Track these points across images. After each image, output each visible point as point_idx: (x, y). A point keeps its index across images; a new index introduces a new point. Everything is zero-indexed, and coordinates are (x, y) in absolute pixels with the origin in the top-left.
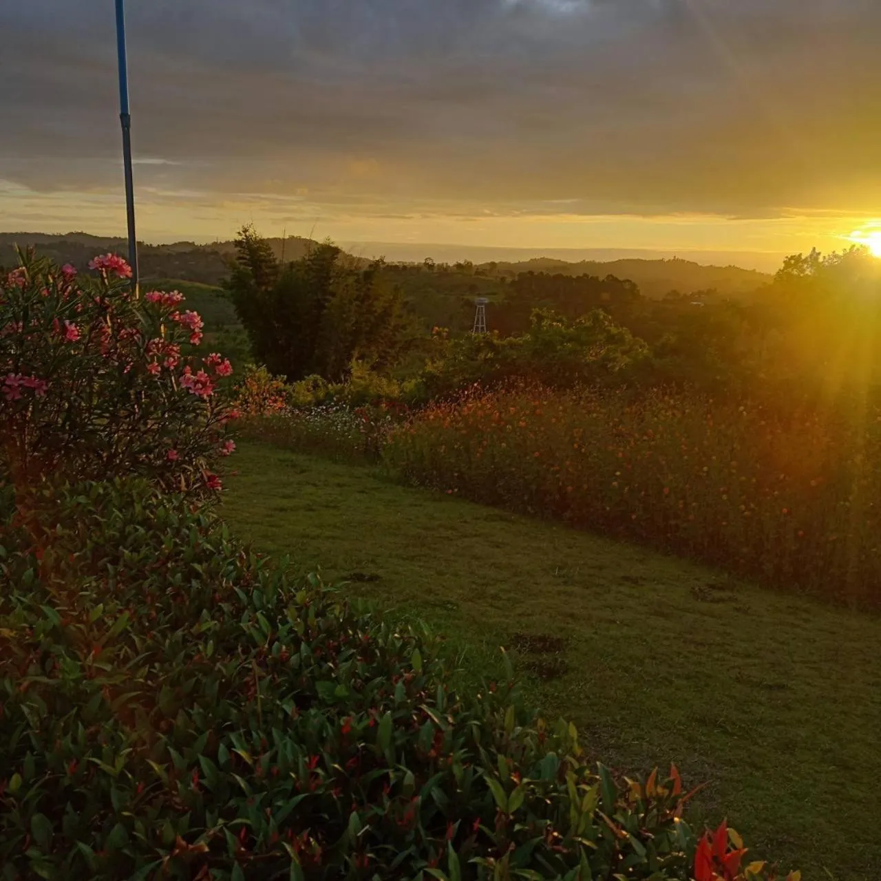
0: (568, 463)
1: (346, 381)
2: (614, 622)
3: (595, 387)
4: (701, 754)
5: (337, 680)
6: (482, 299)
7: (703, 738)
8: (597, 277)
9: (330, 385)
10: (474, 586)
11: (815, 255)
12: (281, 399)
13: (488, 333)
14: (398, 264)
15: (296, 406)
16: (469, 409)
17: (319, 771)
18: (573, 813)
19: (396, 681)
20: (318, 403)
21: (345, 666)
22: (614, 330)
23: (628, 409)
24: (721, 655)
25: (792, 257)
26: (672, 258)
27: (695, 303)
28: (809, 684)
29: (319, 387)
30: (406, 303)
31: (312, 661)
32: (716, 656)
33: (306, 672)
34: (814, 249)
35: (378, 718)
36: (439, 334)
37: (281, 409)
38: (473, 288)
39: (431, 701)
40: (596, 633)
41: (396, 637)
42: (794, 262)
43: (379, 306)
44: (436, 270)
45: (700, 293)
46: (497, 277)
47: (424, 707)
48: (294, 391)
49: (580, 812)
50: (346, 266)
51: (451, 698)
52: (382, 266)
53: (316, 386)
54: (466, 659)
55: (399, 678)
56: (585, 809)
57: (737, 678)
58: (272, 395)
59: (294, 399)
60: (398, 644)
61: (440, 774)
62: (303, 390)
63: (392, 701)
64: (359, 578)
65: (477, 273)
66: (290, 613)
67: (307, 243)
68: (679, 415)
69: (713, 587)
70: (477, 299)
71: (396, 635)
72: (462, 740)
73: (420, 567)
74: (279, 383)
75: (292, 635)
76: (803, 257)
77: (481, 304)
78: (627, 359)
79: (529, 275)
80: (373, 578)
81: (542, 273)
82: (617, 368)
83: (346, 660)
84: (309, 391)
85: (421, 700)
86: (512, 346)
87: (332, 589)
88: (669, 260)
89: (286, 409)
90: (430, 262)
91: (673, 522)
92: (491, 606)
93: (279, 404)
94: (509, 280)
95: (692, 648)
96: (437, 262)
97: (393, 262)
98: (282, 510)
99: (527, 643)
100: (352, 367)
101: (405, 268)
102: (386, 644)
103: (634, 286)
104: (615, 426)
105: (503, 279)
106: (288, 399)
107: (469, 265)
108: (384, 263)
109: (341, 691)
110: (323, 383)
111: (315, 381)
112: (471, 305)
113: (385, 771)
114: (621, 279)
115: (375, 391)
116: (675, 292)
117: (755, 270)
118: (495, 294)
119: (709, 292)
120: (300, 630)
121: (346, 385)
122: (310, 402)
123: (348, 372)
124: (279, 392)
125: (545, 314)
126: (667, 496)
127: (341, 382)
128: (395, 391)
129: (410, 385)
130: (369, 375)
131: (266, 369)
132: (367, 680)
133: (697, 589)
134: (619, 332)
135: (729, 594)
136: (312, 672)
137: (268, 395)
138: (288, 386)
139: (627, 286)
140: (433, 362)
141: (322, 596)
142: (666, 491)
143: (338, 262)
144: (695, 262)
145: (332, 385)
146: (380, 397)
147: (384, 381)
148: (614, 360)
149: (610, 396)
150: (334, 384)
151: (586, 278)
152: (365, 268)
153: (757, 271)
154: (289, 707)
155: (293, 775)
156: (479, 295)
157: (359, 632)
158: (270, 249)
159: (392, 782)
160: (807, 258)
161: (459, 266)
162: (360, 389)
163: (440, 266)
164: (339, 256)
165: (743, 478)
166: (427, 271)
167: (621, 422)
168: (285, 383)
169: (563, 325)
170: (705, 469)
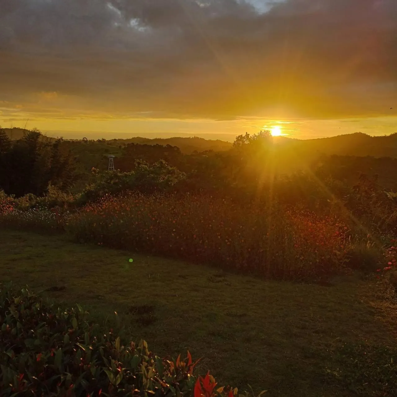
0: (152, 227)
1: (46, 196)
2: (175, 296)
3: (163, 193)
4: (213, 349)
5: (36, 337)
6: (112, 155)
7: (214, 342)
8: (163, 145)
9: (38, 198)
10: (112, 287)
11: (247, 135)
12: (12, 206)
13: (115, 170)
14: (70, 140)
15: (20, 209)
16: (106, 206)
17: (25, 381)
18: (144, 380)
19: (65, 334)
20: (32, 207)
21: (39, 331)
22: (170, 169)
23: (178, 202)
24: (221, 304)
25: (239, 136)
26: (194, 137)
27: (204, 156)
28: (255, 312)
29: (33, 199)
30: (76, 158)
31: (22, 330)
32: (218, 305)
33: (20, 336)
34: (247, 133)
35: (55, 352)
36: (94, 171)
37: (13, 211)
38: (107, 151)
39: (82, 341)
40: (168, 302)
41: (65, 314)
42: (240, 138)
43: (62, 160)
44: (88, 143)
45: (206, 151)
46: (117, 146)
47: (78, 344)
48: (19, 202)
49: (147, 379)
50: (44, 141)
51: (91, 338)
52: (62, 141)
53: (30, 199)
54: (108, 321)
55: (66, 333)
56: (149, 377)
57: (227, 314)
58: (8, 204)
59: (19, 206)
60: (66, 317)
61: (85, 373)
62: (24, 201)
63: (63, 343)
64: (55, 289)
65: (108, 144)
66: (12, 309)
67: (24, 131)
68: (199, 203)
69: (216, 276)
70: (109, 156)
71: (65, 313)
72: (96, 356)
73: (85, 281)
74: (11, 198)
75: (13, 319)
76: (243, 136)
77: (112, 158)
78: (176, 181)
79: (132, 145)
80: (62, 289)
81: (138, 144)
82: (173, 184)
83: (41, 327)
84: (27, 201)
85: (77, 341)
86: (126, 176)
87: (34, 295)
88: (193, 138)
89: (15, 211)
90: (85, 140)
91: (198, 250)
92: (120, 295)
93: (11, 209)
94: (123, 147)
95: (209, 303)
96: (88, 139)
97: (67, 140)
98: (14, 260)
99: (136, 310)
100: (49, 189)
101: (73, 142)
102: (60, 318)
103: (178, 149)
104: (173, 209)
105: (120, 147)
106: (16, 206)
107: (104, 141)
108: (62, 140)
109: (37, 342)
110: (34, 197)
111: (30, 196)
112: (106, 158)
113: (59, 376)
114: (173, 146)
115: (60, 199)
116: (195, 151)
117: (227, 141)
118: (117, 153)
119: (211, 151)
120: (16, 316)
121: (46, 198)
122: (28, 207)
123: (47, 192)
124: (11, 203)
125: (141, 162)
126: (195, 239)
127: (44, 196)
128: (71, 199)
129: (79, 196)
130: (57, 192)
131: (4, 192)
132: (51, 335)
133: (210, 277)
134: (172, 169)
135: (223, 278)
136: (22, 335)
137: (5, 205)
138: (16, 200)
139: (176, 149)
140: (89, 185)
141: (29, 299)
142: (195, 236)
143: (40, 140)
144: (204, 138)
145: (39, 198)
146: (63, 202)
147: (65, 195)
148: (171, 181)
149: (169, 197)
150: (40, 198)
151: (157, 146)
152: (54, 142)
153: (229, 142)
154: (10, 354)
155: (11, 385)
156: (110, 154)
157: (47, 314)
158: (4, 133)
159: (62, 381)
160: (244, 136)
161: (99, 141)
162: (53, 199)
163: (90, 141)
164: (40, 136)
165: (226, 229)
166: (84, 144)
167: (175, 207)
168: (15, 198)
169: (147, 166)
170: (210, 226)
